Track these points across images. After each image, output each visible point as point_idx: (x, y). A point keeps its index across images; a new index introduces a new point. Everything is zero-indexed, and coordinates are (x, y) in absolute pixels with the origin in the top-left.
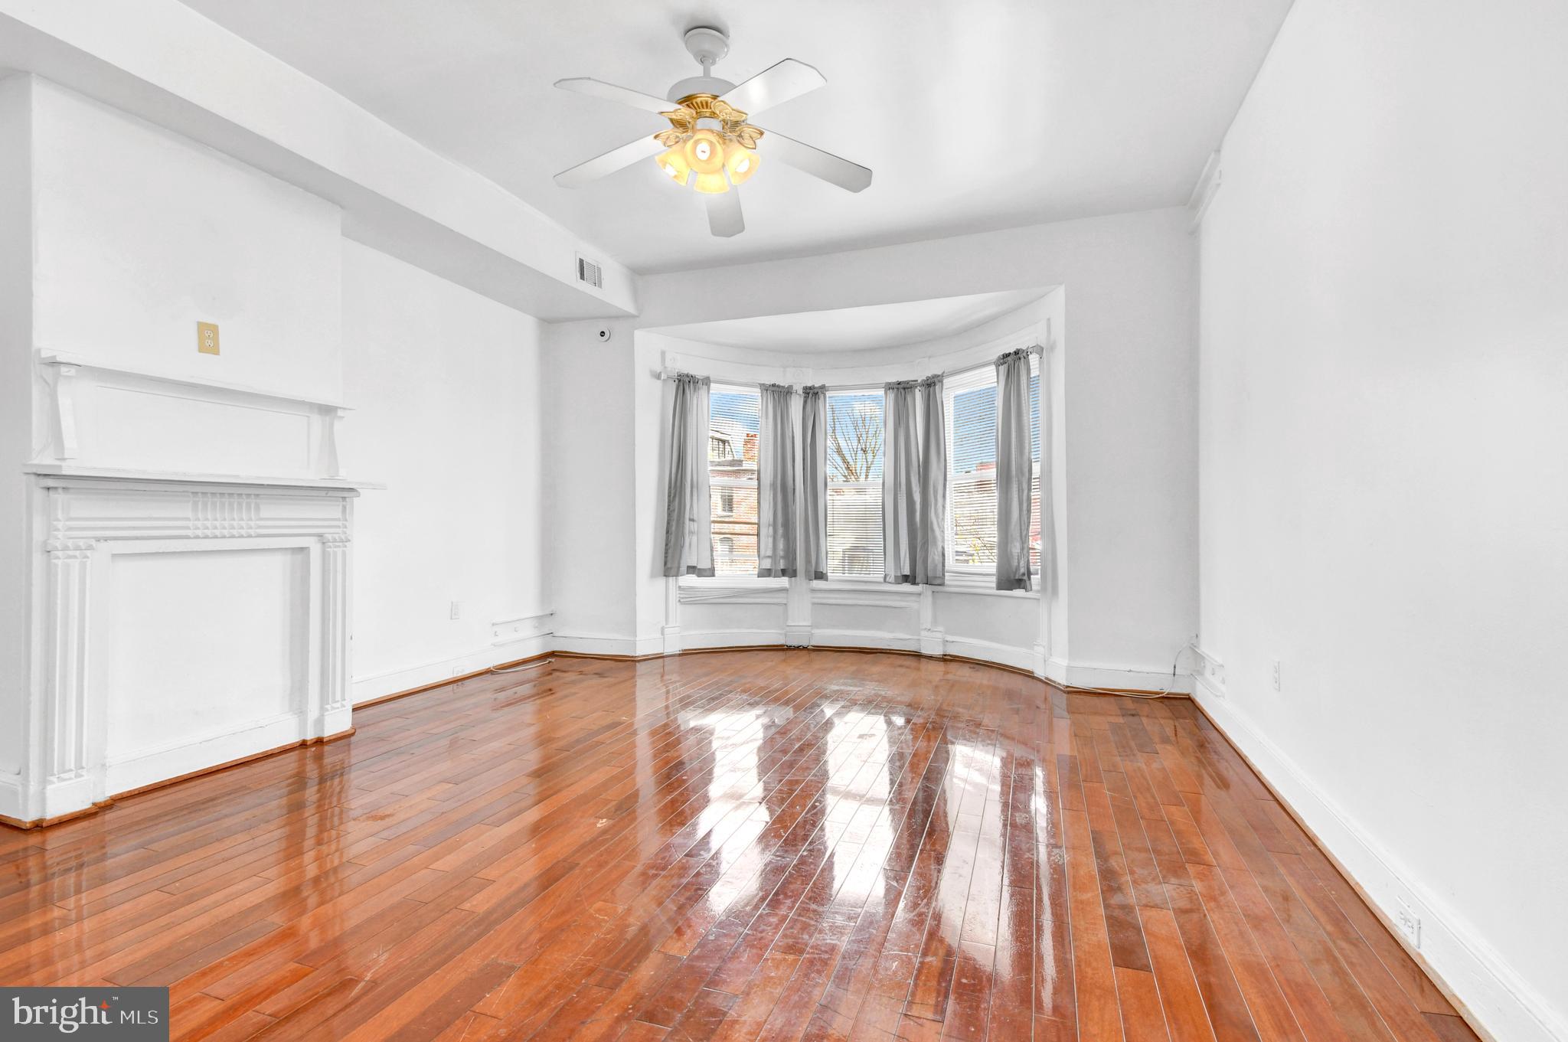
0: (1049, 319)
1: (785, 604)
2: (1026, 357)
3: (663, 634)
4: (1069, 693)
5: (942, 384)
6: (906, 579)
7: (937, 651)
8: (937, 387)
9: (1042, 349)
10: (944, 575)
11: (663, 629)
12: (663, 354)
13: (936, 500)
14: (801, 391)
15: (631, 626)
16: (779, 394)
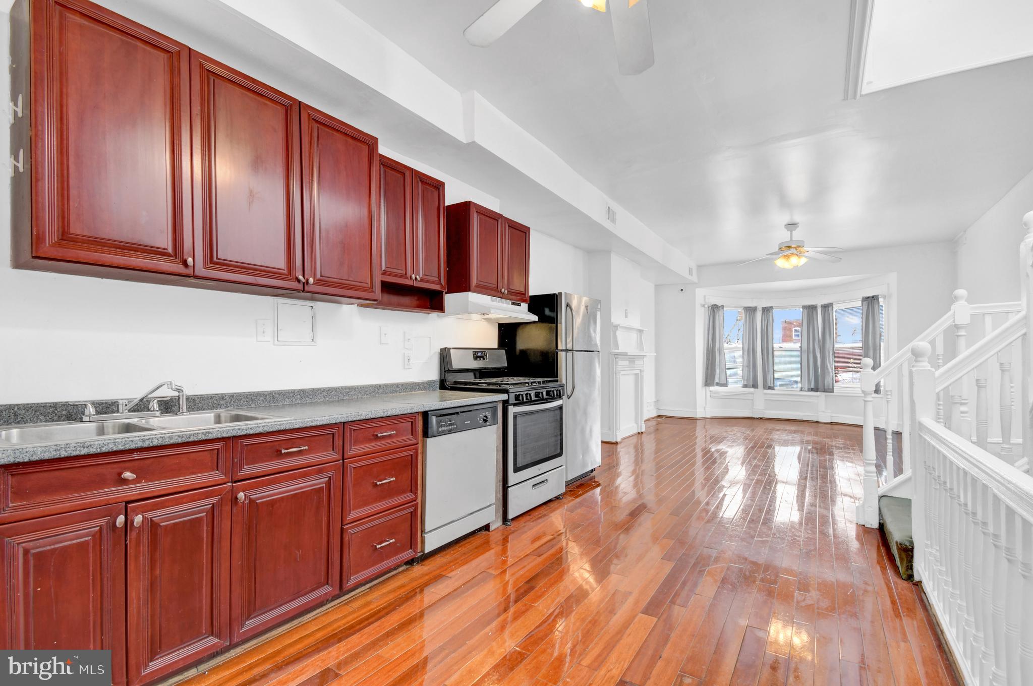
0: (888, 284)
1: (752, 400)
2: (878, 299)
3: (705, 409)
4: (897, 434)
5: (833, 308)
6: (812, 390)
7: (829, 421)
8: (830, 308)
9: (885, 296)
10: (833, 388)
11: (705, 407)
12: (705, 296)
13: (829, 356)
14: (761, 309)
15: (695, 406)
16: (751, 310)
